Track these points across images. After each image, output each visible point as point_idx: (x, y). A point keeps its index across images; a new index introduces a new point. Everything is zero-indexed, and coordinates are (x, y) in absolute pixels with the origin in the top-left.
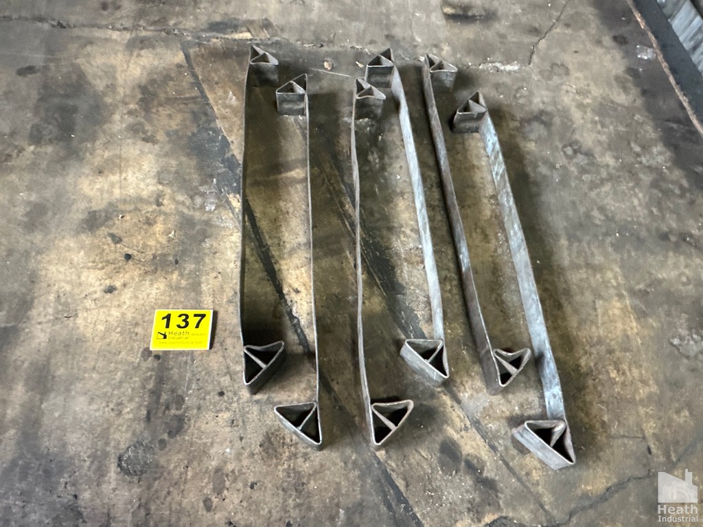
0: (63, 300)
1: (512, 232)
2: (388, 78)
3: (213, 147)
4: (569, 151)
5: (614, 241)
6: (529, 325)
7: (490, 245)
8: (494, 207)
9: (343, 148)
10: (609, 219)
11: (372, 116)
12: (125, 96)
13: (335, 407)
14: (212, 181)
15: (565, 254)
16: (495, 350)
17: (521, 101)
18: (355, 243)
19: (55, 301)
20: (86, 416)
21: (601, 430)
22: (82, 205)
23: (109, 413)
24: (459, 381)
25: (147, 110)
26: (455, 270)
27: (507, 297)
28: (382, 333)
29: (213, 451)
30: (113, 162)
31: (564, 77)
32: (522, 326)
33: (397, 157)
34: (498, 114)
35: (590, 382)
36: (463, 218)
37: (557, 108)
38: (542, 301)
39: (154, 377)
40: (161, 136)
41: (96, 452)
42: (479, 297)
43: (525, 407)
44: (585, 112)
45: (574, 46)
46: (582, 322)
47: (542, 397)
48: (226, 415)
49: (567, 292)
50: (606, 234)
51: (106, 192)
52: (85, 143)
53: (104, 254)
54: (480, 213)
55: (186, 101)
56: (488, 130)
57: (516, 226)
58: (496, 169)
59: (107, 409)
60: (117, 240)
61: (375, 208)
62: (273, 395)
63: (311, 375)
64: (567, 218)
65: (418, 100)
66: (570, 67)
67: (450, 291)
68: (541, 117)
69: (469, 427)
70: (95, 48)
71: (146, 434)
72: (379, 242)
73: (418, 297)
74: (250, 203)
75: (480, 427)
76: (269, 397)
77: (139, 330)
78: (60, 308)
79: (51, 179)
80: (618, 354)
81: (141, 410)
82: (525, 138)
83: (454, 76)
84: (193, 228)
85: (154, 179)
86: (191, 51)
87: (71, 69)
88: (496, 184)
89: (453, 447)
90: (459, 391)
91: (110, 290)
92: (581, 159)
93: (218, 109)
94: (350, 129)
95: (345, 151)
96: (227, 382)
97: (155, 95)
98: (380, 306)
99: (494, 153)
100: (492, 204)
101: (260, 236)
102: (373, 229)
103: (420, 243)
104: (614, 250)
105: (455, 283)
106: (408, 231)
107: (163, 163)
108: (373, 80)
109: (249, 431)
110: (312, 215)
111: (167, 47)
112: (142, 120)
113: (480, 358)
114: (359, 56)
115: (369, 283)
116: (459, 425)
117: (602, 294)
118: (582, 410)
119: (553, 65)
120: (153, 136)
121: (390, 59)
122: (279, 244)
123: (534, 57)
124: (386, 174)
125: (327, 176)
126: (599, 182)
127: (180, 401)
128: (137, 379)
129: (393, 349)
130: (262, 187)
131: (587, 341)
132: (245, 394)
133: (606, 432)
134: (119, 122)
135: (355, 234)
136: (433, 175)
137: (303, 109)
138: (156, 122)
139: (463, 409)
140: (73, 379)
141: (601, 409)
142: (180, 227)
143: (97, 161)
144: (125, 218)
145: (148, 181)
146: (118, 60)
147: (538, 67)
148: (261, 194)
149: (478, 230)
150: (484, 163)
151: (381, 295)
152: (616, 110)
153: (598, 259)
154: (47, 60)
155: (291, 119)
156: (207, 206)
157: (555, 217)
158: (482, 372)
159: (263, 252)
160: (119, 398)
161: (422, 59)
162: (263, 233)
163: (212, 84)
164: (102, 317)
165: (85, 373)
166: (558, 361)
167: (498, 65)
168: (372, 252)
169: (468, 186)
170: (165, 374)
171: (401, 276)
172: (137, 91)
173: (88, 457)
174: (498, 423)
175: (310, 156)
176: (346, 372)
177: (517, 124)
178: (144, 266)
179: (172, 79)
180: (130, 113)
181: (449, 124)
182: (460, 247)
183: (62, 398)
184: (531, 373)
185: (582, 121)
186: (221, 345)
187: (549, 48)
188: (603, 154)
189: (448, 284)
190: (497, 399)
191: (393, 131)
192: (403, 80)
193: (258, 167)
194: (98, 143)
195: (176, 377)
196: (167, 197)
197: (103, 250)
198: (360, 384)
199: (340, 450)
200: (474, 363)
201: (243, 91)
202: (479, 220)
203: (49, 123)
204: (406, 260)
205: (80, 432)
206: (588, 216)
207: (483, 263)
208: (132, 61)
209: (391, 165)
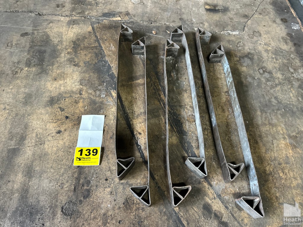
0: (39, 136)
1: (235, 109)
2: (181, 38)
3: (105, 69)
4: (261, 71)
5: (281, 113)
6: (243, 151)
7: (225, 114)
8: (227, 97)
9: (160, 70)
10: (279, 103)
11: (173, 55)
12: (66, 46)
13: (156, 187)
14: (104, 84)
15: (259, 118)
16: (228, 164)
17: (240, 48)
18: (165, 112)
19: (36, 137)
20: (48, 189)
21: (275, 200)
22: (47, 94)
23: (58, 188)
24: (211, 176)
25: (76, 52)
26: (209, 125)
27: (233, 138)
28: (177, 153)
29: (102, 206)
30: (61, 75)
31: (259, 37)
32: (240, 151)
33: (184, 74)
34: (229, 54)
35: (271, 178)
36: (213, 102)
37: (256, 51)
38: (249, 140)
39: (77, 172)
40: (82, 64)
41: (52, 205)
42: (220, 137)
43: (241, 189)
44: (269, 54)
45: (263, 23)
46: (267, 150)
47: (249, 184)
48: (109, 190)
49: (260, 136)
50: (278, 110)
51: (58, 89)
52: (49, 67)
53: (57, 116)
54: (221, 99)
55: (92, 48)
56: (225, 62)
57: (237, 106)
58: (228, 79)
59: (57, 186)
60: (62, 110)
61: (174, 97)
62: (129, 181)
63: (145, 172)
64: (260, 102)
65: (194, 47)
66: (262, 33)
67: (207, 135)
68: (249, 56)
69: (216, 198)
70: (54, 24)
71: (74, 197)
72: (175, 112)
73: (193, 137)
74: (120, 94)
75: (221, 198)
76: (127, 182)
77: (71, 150)
78: (38, 140)
79: (35, 83)
80: (283, 165)
81: (72, 187)
82: (242, 65)
83: (210, 37)
84: (96, 105)
85: (78, 83)
86: (95, 26)
87: (43, 34)
88: (228, 86)
89: (209, 207)
90: (212, 181)
91: (59, 132)
92: (267, 75)
93: (106, 52)
94: (163, 61)
95: (161, 71)
96: (109, 174)
97: (79, 45)
98: (176, 141)
99: (227, 73)
100: (226, 95)
101: (124, 109)
102: (173, 106)
103: (194, 113)
104: (282, 117)
105: (209, 131)
106: (188, 107)
107: (83, 76)
108: (174, 39)
109: (118, 197)
110: (147, 100)
111: (85, 24)
112: (74, 56)
113: (221, 166)
114: (168, 28)
115: (171, 130)
116: (211, 197)
117: (276, 137)
118: (267, 191)
119: (254, 32)
120: (78, 64)
121: (181, 30)
122: (132, 112)
123: (246, 28)
124: (179, 82)
125: (153, 82)
126: (275, 85)
127: (88, 183)
128: (70, 172)
129: (182, 160)
130: (125, 87)
131: (269, 159)
132: (117, 180)
133: (278, 201)
134: (64, 57)
135: (165, 108)
136: (200, 82)
137: (143, 53)
138: (79, 57)
139: (213, 190)
140: (42, 172)
141: (276, 191)
142: (90, 105)
143: (54, 74)
144: (66, 100)
145: (76, 84)
146: (64, 30)
147: (247, 33)
148: (125, 90)
149: (220, 107)
150: (223, 77)
151: (177, 136)
152: (282, 52)
153: (275, 121)
154: (33, 30)
155: (138, 57)
156: (101, 95)
157: (255, 101)
158: (222, 172)
159: (125, 116)
160: (62, 181)
161: (196, 29)
162: (125, 107)
163: (104, 40)
164: (55, 144)
165: (48, 169)
166: (256, 168)
167: (229, 32)
168: (172, 116)
169: (216, 87)
170: (82, 170)
171: (185, 127)
172: (72, 43)
173: (49, 207)
174: (229, 196)
175: (146, 74)
176: (161, 170)
177: (238, 59)
178: (74, 121)
179: (86, 38)
180: (68, 53)
181: (207, 59)
182: (212, 115)
183: (38, 180)
184: (244, 173)
185: (267, 58)
186: (107, 157)
187: (252, 24)
188: (276, 73)
189: (206, 131)
190: (228, 185)
191: (182, 62)
192: (187, 39)
193: (123, 78)
194: (54, 66)
195: (87, 172)
196: (84, 91)
197: (56, 114)
198: (167, 176)
199: (158, 207)
200: (218, 168)
201: (117, 44)
202: (220, 103)
203: (34, 58)
204: (187, 120)
205: (45, 196)
206: (270, 101)
207: (222, 122)
208: (69, 30)
209: (181, 77)
